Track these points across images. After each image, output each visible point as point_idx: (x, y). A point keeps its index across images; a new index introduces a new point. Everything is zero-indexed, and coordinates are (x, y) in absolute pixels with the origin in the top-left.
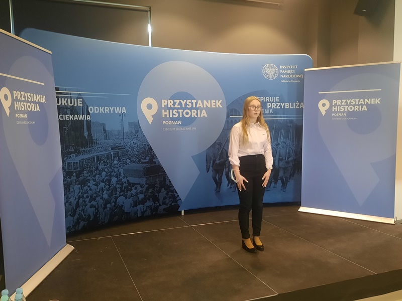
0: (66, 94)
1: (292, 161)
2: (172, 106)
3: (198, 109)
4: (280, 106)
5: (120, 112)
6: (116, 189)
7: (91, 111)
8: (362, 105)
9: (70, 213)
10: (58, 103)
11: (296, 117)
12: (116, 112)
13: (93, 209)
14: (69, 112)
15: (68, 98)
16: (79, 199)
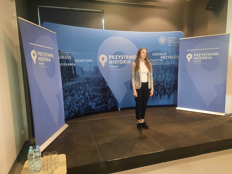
0: (64, 53)
1: (173, 85)
2: (114, 59)
3: (127, 59)
4: (167, 57)
5: (89, 62)
6: (88, 98)
7: (76, 61)
8: (209, 56)
9: (67, 109)
10: (60, 58)
11: (175, 63)
12: (87, 62)
13: (77, 107)
14: (65, 62)
15: (64, 55)
16: (71, 103)
